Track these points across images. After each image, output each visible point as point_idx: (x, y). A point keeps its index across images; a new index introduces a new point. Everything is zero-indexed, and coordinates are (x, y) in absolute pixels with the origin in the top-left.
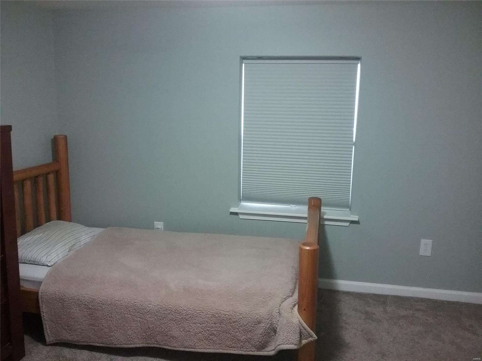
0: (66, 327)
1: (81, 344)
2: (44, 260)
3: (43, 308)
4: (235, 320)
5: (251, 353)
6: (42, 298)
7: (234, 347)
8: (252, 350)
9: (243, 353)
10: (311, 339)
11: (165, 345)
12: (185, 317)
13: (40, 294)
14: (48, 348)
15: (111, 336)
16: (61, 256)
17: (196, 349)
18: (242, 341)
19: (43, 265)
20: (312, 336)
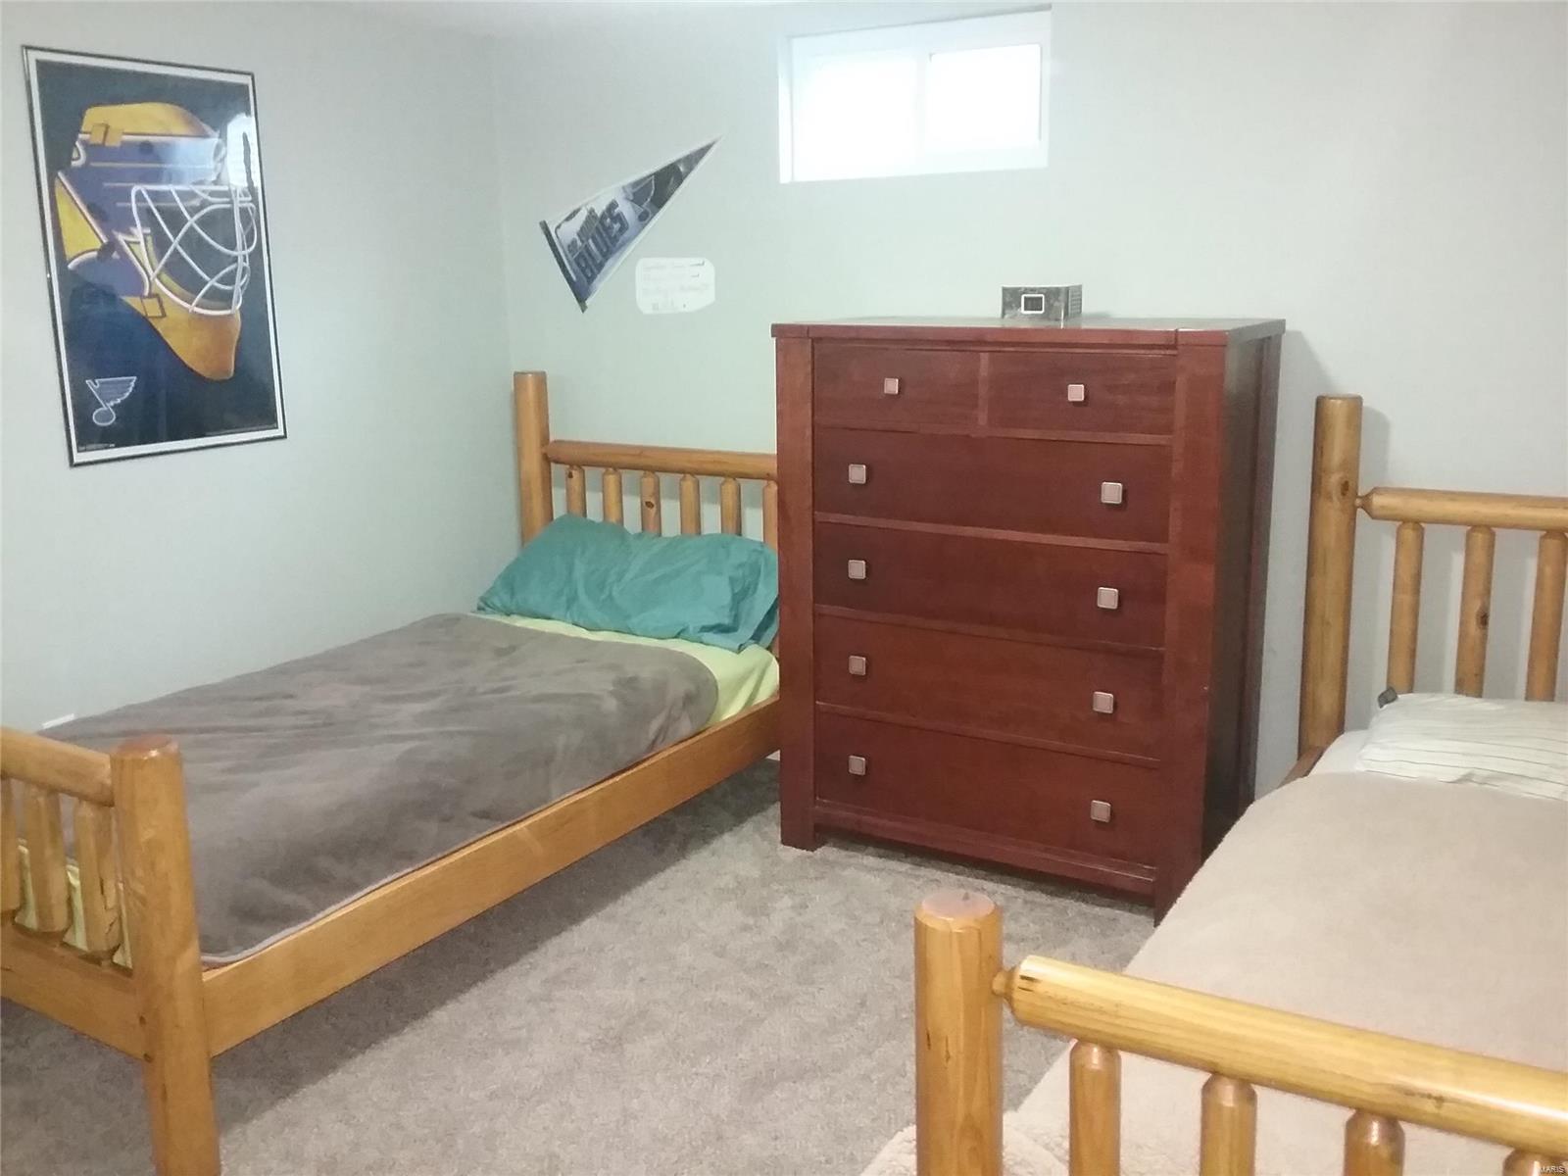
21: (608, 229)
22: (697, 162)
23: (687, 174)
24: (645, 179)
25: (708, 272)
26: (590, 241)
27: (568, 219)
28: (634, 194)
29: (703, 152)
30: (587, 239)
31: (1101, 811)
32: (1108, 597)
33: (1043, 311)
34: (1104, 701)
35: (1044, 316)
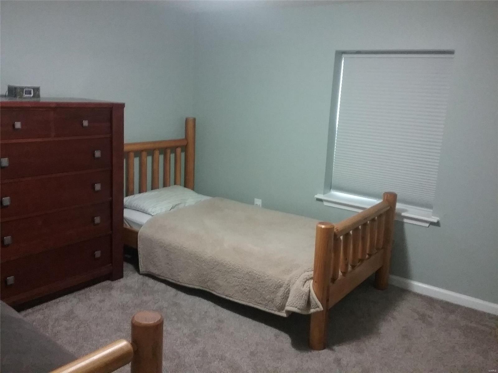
0: (152, 262)
1: (160, 277)
2: (150, 211)
3: (140, 245)
4: (263, 280)
5: (273, 312)
6: (139, 237)
7: (260, 303)
8: (274, 309)
9: (267, 310)
10: (318, 309)
11: (213, 291)
12: (227, 270)
13: (139, 233)
14: (141, 277)
15: (179, 275)
16: (164, 210)
17: (234, 299)
18: (267, 300)
19: (149, 214)
20: (318, 307)
31: (98, 254)
32: (98, 187)
33: (32, 95)
34: (97, 220)
35: (33, 97)
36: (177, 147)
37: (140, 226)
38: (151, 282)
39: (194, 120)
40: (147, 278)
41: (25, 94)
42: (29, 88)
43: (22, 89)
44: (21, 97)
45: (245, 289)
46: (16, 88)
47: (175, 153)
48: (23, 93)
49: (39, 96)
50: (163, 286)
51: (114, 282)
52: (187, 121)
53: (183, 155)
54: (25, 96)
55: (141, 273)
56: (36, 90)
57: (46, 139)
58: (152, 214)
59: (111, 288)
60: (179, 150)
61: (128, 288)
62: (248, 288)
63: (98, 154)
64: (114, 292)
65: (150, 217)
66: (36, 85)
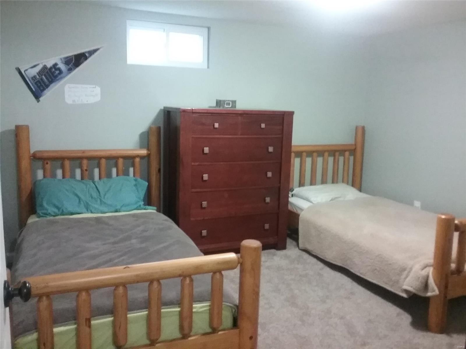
0: (308, 240)
3: (300, 225)
5: (397, 292)
6: (300, 219)
8: (399, 290)
9: (393, 290)
11: (351, 268)
12: (362, 251)
13: (300, 216)
15: (326, 253)
17: (367, 277)
18: (393, 281)
19: (311, 202)
21: (53, 73)
22: (93, 53)
23: (89, 57)
24: (70, 56)
25: (98, 90)
26: (43, 76)
27: (32, 67)
28: (65, 61)
29: (95, 51)
30: (42, 75)
31: (267, 226)
32: (269, 174)
33: (231, 106)
34: (268, 200)
35: (232, 107)
36: (345, 151)
37: (302, 210)
38: (306, 256)
39: (363, 128)
40: (304, 253)
41: (226, 105)
42: (228, 101)
43: (224, 101)
44: (224, 107)
45: (376, 269)
46: (220, 101)
47: (344, 156)
48: (225, 104)
49: (235, 107)
50: (314, 260)
51: (278, 251)
52: (357, 128)
53: (352, 158)
54: (226, 106)
55: (300, 248)
56: (234, 102)
57: (235, 136)
58: (313, 202)
59: (274, 255)
60: (347, 153)
61: (287, 257)
62: (378, 269)
63: (271, 149)
64: (275, 258)
65: (311, 204)
66: (234, 99)
